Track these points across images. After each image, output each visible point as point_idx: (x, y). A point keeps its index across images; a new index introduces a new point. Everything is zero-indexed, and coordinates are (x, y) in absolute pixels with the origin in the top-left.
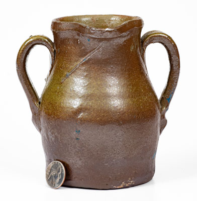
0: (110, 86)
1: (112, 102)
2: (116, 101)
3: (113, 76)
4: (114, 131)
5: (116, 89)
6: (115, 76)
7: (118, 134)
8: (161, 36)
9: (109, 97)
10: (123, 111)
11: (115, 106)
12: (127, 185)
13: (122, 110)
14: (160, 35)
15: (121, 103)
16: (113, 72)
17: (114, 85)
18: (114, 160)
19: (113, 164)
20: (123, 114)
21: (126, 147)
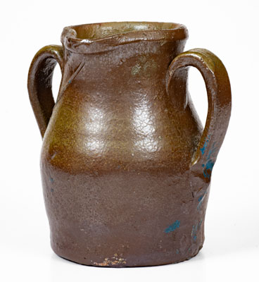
0: (91, 121)
1: (89, 144)
2: (94, 143)
3: (98, 107)
4: (87, 184)
5: (98, 126)
6: (101, 107)
7: (92, 190)
8: (192, 57)
9: (87, 136)
10: (100, 158)
11: (92, 149)
12: (113, 263)
13: (99, 155)
14: (192, 55)
15: (100, 147)
16: (98, 102)
17: (96, 120)
18: (91, 226)
19: (90, 230)
20: (100, 162)
21: (105, 209)
